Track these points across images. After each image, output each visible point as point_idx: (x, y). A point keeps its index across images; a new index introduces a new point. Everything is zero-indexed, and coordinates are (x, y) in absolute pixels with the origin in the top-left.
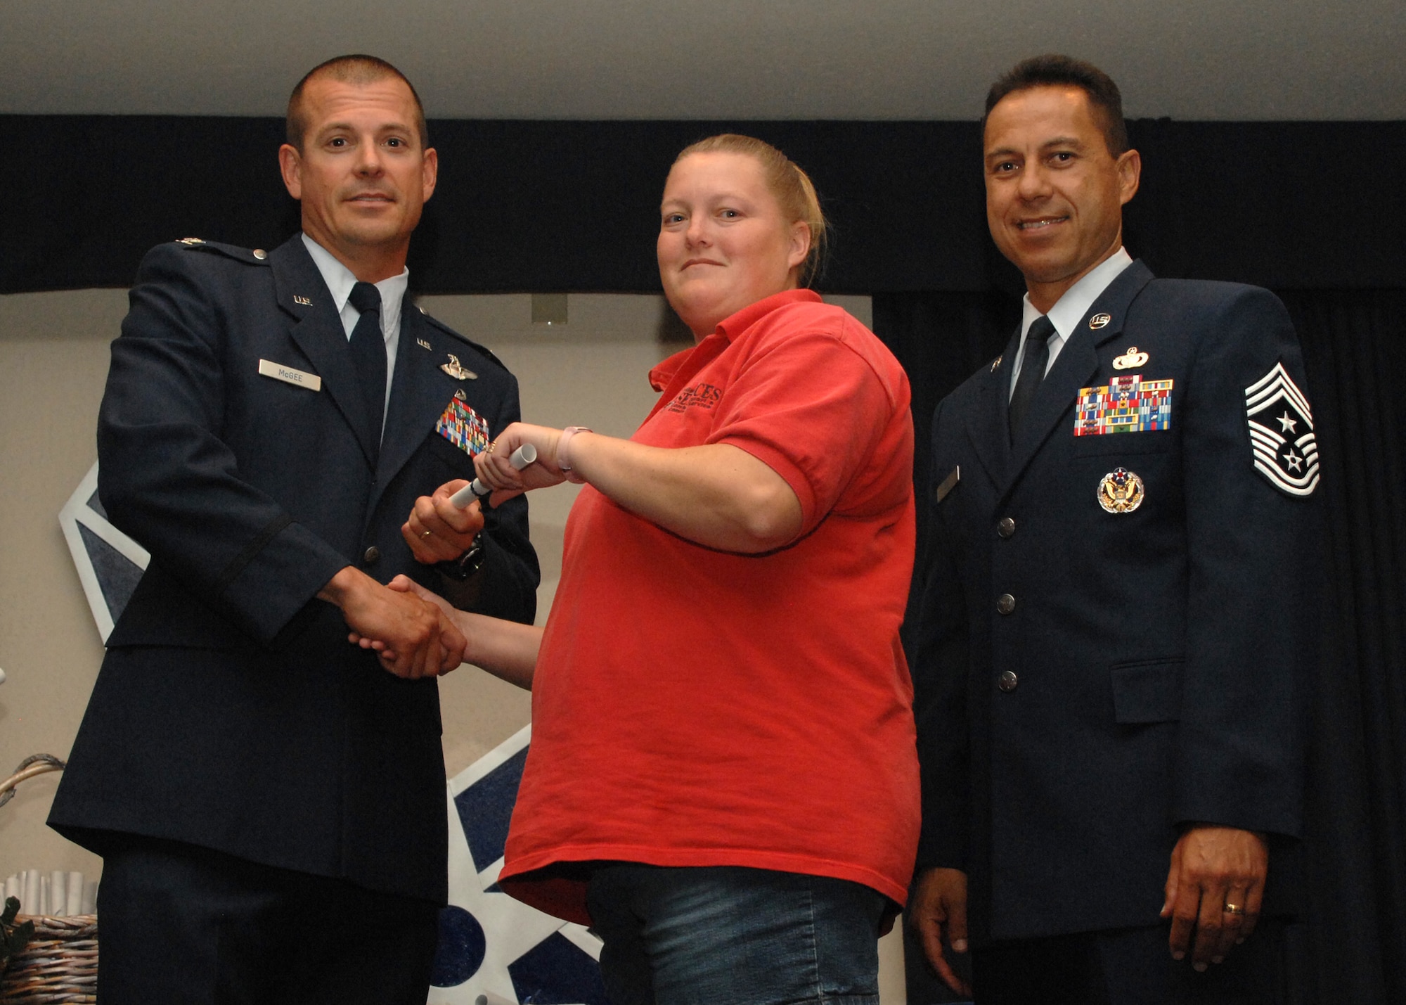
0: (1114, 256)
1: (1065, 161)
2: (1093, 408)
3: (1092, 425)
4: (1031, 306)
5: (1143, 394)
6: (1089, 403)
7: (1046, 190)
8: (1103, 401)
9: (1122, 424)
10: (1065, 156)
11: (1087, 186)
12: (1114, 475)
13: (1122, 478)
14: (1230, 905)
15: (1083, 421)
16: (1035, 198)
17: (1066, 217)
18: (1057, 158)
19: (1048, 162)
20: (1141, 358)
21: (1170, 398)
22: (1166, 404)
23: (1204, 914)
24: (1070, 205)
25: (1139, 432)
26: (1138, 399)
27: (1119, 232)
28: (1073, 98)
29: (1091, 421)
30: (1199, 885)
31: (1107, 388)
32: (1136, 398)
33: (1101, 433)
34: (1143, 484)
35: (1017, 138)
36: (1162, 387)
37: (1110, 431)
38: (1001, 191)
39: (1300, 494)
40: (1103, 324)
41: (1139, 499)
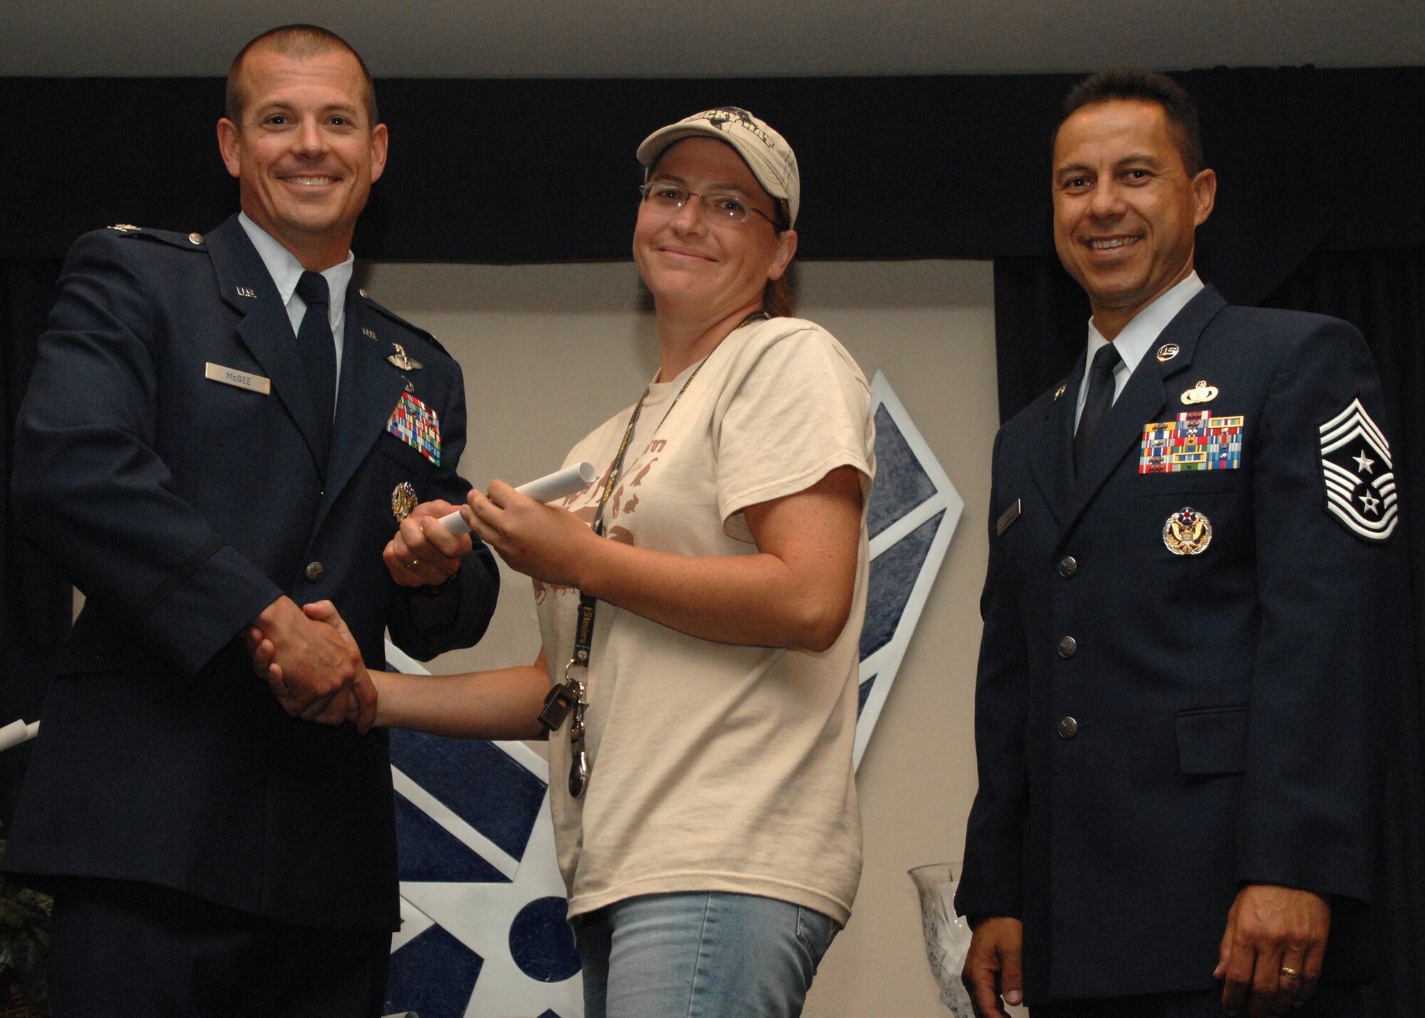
0: (1185, 281)
1: (1139, 179)
2: (1159, 444)
3: (1158, 462)
4: (1096, 332)
5: (1212, 430)
6: (1156, 438)
7: (1119, 208)
8: (1170, 438)
9: (1189, 462)
10: (1139, 174)
11: (1163, 203)
12: (1181, 515)
13: (1189, 518)
14: (1287, 969)
15: (1149, 458)
16: (1108, 216)
17: (1140, 236)
18: (1132, 176)
19: (1122, 179)
20: (1210, 393)
21: (1241, 435)
22: (1236, 442)
23: (1259, 977)
24: (1145, 224)
25: (1206, 472)
26: (1207, 435)
27: (1192, 254)
28: (1150, 114)
29: (1157, 458)
30: (1254, 946)
31: (1174, 423)
32: (1205, 435)
33: (1167, 471)
34: (1211, 524)
35: (1090, 154)
36: (1232, 424)
37: (1177, 469)
38: (1070, 208)
39: (1375, 537)
40: (1172, 355)
41: (1206, 542)
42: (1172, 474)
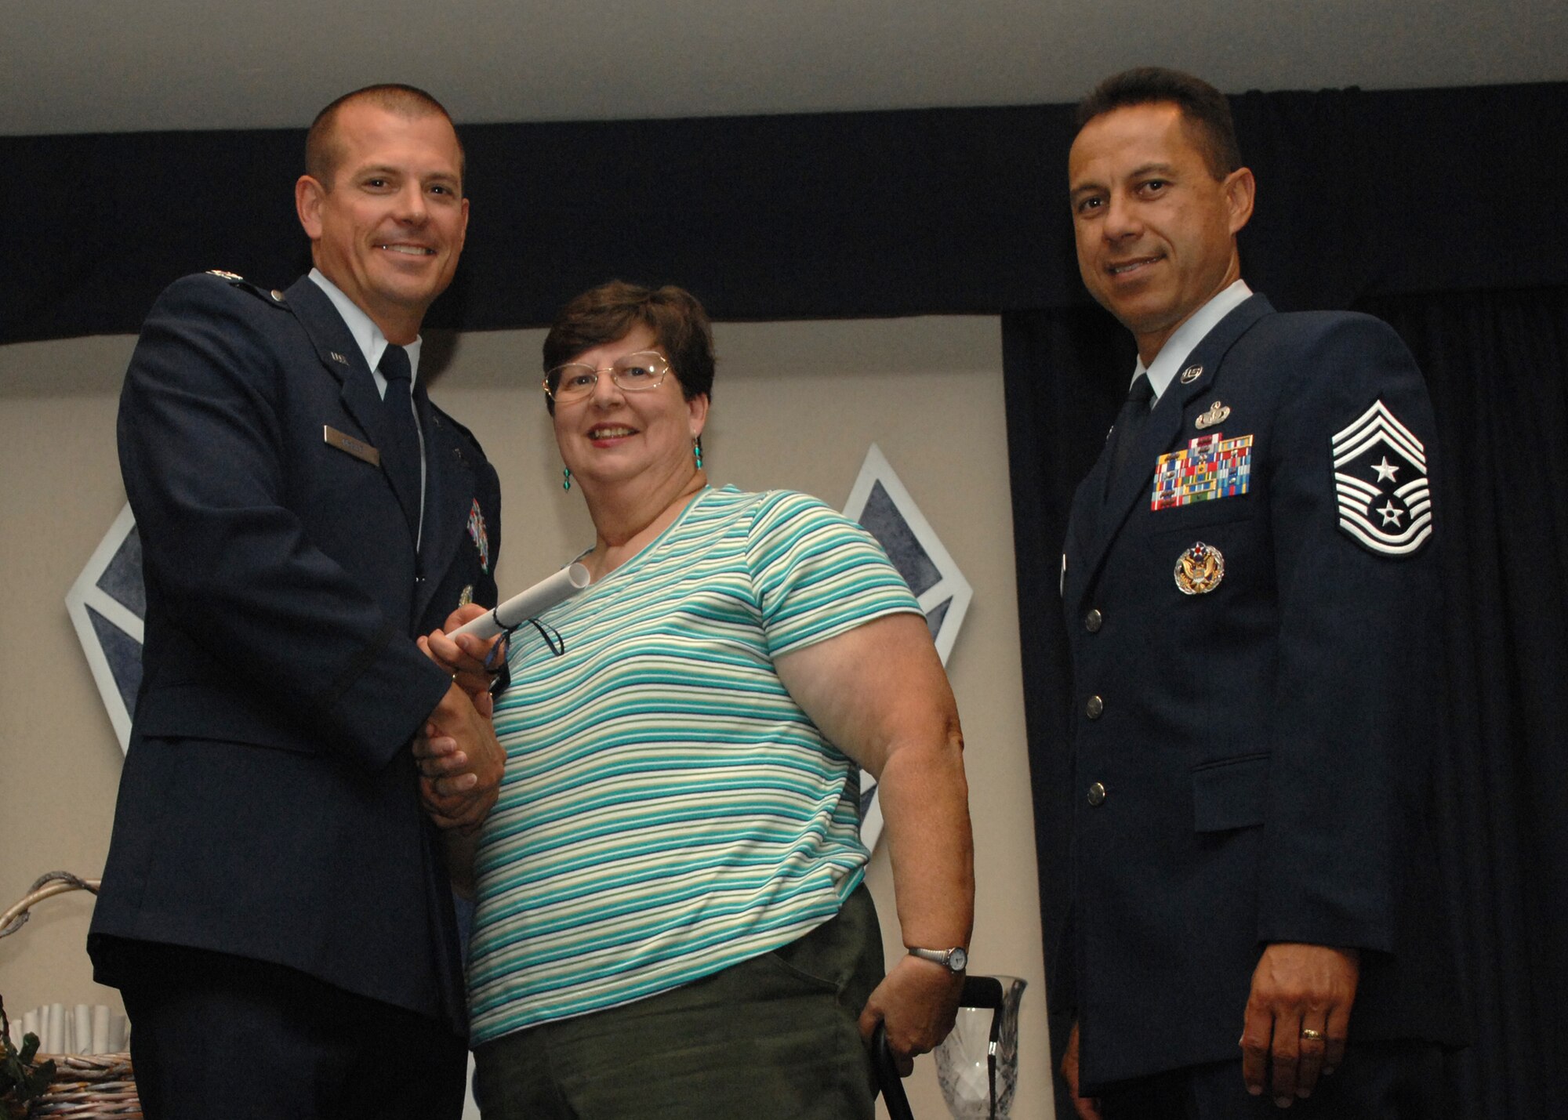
1: (1156, 191)
2: (1171, 476)
3: (1169, 496)
5: (1222, 455)
6: (1168, 470)
7: (1136, 226)
8: (1181, 468)
9: (1199, 491)
10: (1156, 185)
11: (1183, 217)
12: (1192, 552)
13: (1200, 554)
14: (1308, 1031)
15: (1160, 493)
16: (1122, 238)
17: (1161, 256)
18: (1148, 188)
19: (1137, 193)
20: (1223, 414)
21: (1250, 457)
22: (1245, 464)
23: (1278, 1042)
24: (1165, 243)
25: (1216, 499)
26: (1217, 461)
28: (1165, 118)
29: (1169, 491)
30: (1271, 1008)
31: (1186, 451)
32: (1215, 460)
33: (1178, 504)
34: (1224, 556)
35: (1100, 170)
36: (1242, 444)
37: (1187, 501)
38: (1089, 233)
39: (1394, 553)
40: (1195, 377)
41: (1218, 578)
42: (1183, 508)
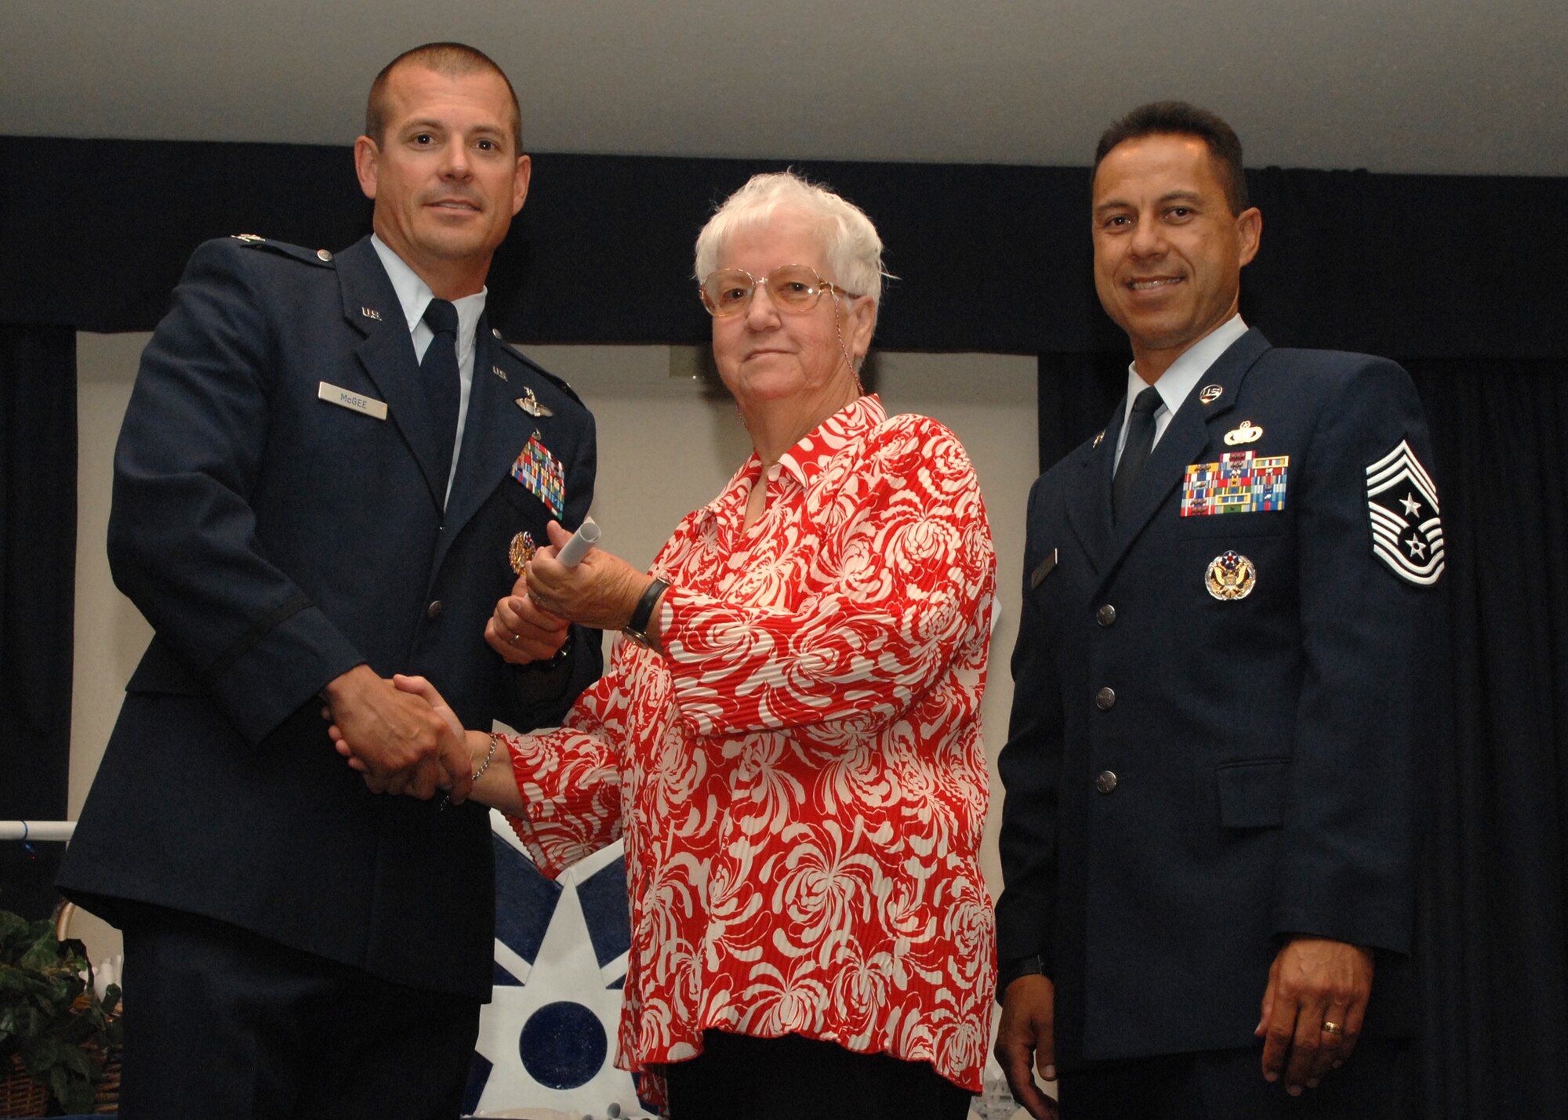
0: (1229, 323)
1: (1180, 218)
2: (1201, 486)
3: (1200, 504)
4: (1136, 374)
5: (1256, 471)
6: (1198, 480)
7: (1162, 247)
8: (1213, 479)
9: (1232, 503)
10: (1182, 212)
11: (1206, 244)
12: (1223, 559)
13: (1233, 562)
14: (1329, 1024)
15: (1191, 500)
16: (1149, 256)
17: (1182, 277)
18: (1174, 214)
19: (1164, 217)
20: (1255, 433)
21: (1286, 476)
22: (1281, 482)
23: (1301, 1033)
24: (1187, 265)
25: (1250, 514)
26: (1251, 477)
27: (1236, 297)
28: (1193, 150)
29: (1200, 500)
30: (1297, 1000)
31: (1217, 464)
32: (1249, 476)
33: (1210, 513)
34: (1255, 568)
35: (1131, 190)
36: (1277, 464)
37: (1220, 511)
38: (1111, 247)
39: (1421, 583)
40: (1215, 396)
41: (1250, 586)
42: (1215, 518)
